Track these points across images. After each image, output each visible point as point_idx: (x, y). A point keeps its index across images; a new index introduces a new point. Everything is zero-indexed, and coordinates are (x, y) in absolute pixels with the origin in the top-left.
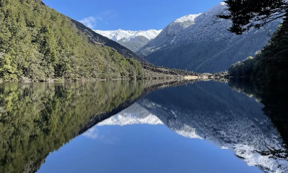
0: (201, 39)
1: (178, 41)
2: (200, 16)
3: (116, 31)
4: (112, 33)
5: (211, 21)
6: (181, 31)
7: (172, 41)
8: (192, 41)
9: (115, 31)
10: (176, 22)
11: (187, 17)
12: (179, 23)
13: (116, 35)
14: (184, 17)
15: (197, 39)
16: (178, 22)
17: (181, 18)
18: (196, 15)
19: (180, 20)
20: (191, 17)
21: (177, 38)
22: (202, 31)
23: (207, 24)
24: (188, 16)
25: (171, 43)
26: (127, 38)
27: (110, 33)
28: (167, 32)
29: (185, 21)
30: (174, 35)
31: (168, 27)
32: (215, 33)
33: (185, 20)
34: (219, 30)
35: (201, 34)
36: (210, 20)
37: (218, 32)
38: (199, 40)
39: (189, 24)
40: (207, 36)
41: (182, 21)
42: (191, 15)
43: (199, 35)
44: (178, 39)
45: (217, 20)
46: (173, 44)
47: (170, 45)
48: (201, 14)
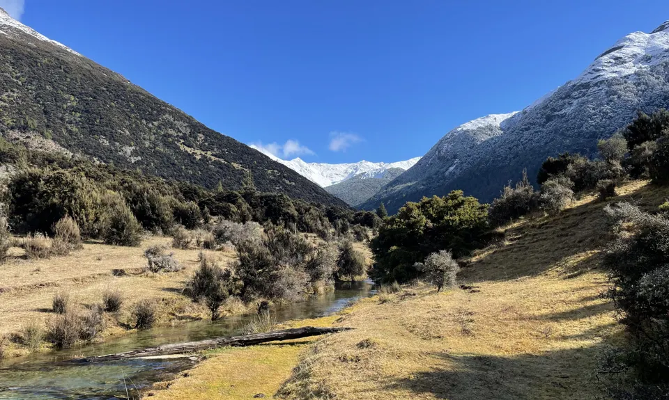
0: (514, 158)
1: (464, 168)
2: (515, 115)
3: (357, 164)
4: (349, 167)
5: (539, 115)
6: (470, 148)
7: (451, 169)
8: (493, 161)
9: (355, 164)
10: (459, 129)
11: (486, 119)
12: (467, 131)
13: (354, 171)
14: (479, 119)
15: (506, 157)
16: (465, 129)
17: (473, 121)
18: (505, 115)
19: (469, 126)
20: (495, 119)
21: (462, 163)
22: (519, 140)
23: (530, 124)
24: (488, 117)
25: (447, 173)
26: (370, 173)
27: (345, 168)
28: (439, 152)
29: (479, 128)
30: (455, 157)
31: (441, 142)
32: (552, 140)
33: (480, 125)
34: (562, 134)
35: (517, 146)
36: (537, 113)
37: (559, 138)
38: (510, 159)
39: (489, 132)
40: (531, 149)
41: (475, 128)
42: (496, 116)
43: (510, 148)
44: (464, 164)
45: (557, 113)
46: (452, 174)
47: (444, 178)
48: (517, 112)
